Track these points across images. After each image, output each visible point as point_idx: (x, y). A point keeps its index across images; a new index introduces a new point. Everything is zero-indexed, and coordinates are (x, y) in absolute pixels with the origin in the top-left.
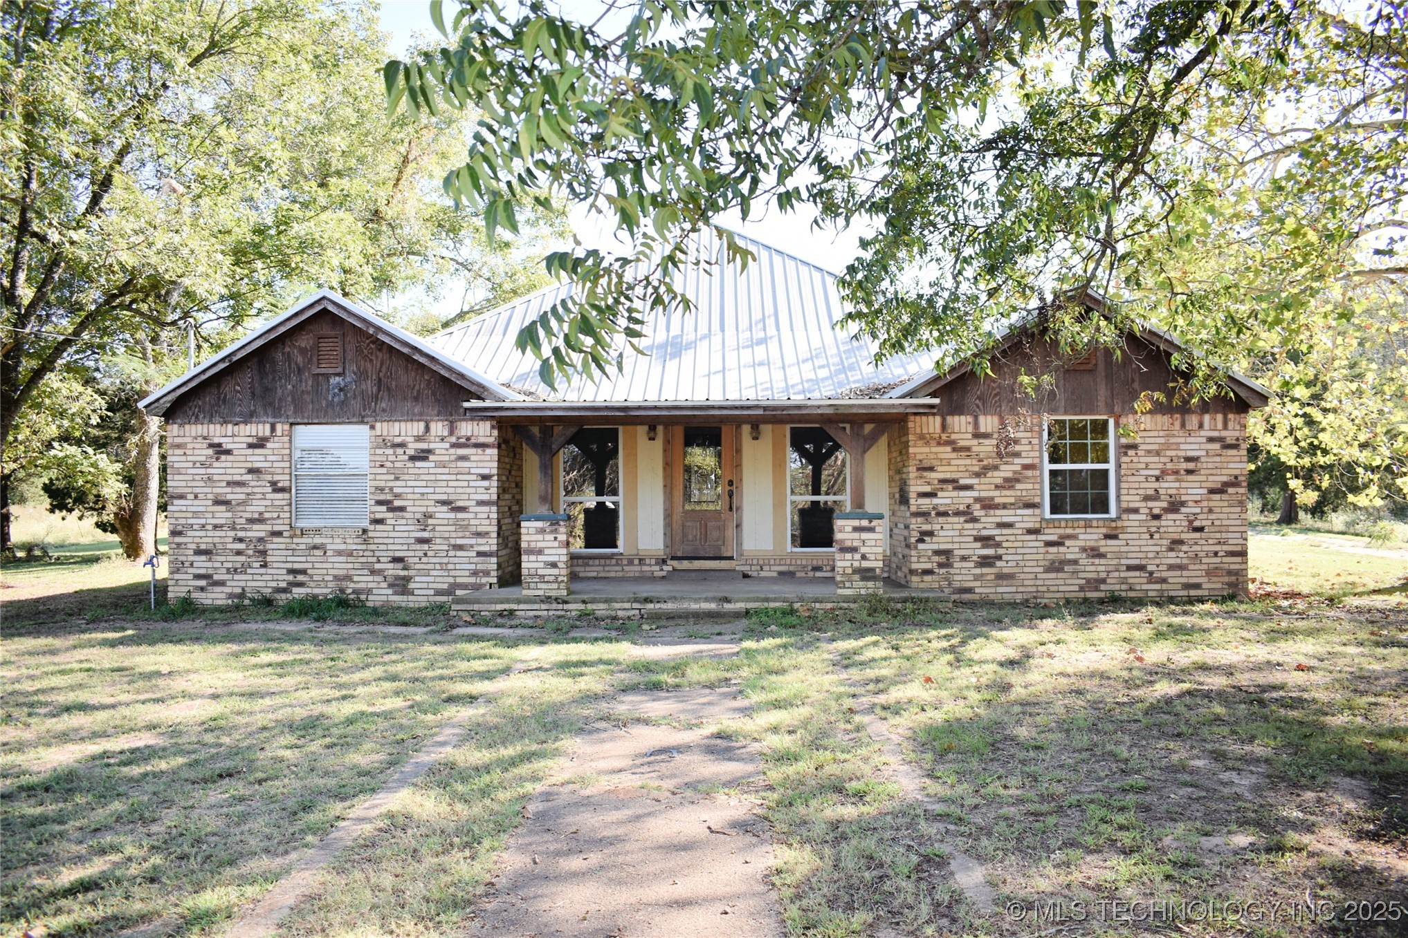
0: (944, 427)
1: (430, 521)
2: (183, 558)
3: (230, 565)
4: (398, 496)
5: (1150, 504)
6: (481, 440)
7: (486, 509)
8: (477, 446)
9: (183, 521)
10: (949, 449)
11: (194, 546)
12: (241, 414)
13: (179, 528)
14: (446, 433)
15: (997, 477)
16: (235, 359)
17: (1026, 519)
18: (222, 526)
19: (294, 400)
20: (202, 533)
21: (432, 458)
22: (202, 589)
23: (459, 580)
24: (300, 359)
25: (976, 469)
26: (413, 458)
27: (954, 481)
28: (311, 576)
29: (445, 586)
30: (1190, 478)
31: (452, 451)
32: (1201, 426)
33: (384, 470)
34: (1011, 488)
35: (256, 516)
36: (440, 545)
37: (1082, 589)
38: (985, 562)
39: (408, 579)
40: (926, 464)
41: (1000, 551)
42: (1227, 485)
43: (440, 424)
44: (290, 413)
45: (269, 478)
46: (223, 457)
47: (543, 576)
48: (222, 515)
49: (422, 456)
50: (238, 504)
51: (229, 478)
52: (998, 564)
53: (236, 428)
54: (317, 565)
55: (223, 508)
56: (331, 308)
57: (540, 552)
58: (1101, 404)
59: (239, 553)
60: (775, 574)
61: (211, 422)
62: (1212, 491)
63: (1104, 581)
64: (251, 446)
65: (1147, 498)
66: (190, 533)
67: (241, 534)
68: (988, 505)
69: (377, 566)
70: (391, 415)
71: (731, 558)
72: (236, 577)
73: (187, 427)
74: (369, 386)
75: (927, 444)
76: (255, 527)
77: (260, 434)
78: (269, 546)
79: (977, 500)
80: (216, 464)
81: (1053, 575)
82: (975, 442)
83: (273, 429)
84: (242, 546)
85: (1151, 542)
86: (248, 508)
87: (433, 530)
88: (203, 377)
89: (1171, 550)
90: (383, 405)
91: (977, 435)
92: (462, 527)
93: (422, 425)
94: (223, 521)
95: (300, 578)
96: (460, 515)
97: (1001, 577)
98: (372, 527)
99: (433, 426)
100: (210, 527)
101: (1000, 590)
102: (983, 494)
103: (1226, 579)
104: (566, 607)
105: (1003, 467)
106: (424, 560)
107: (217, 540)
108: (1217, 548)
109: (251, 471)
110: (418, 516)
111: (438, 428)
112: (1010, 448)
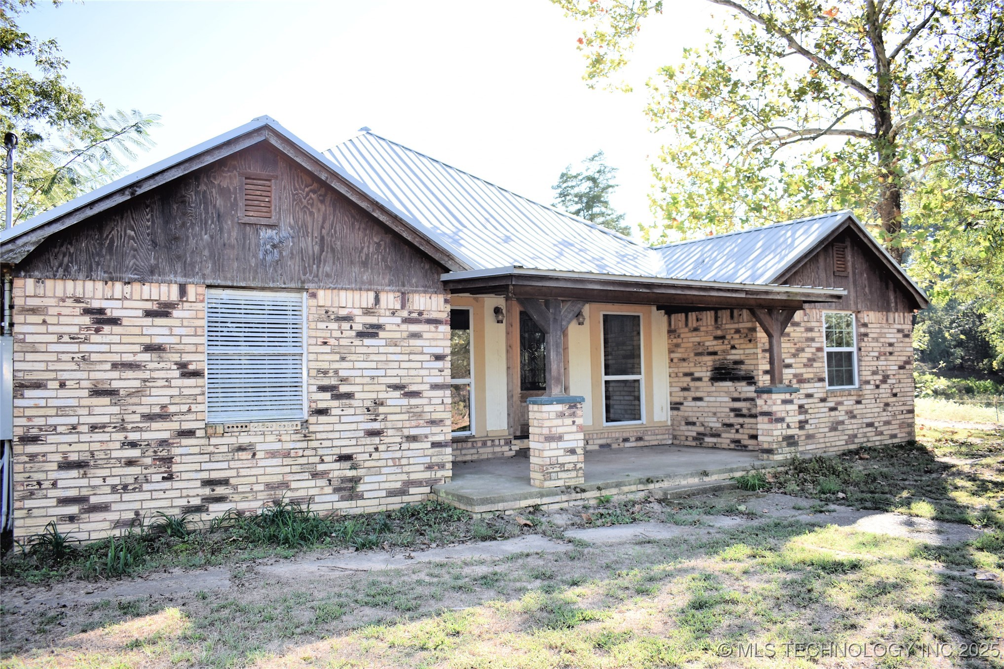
1: (381, 409)
2: (40, 476)
3: (116, 481)
4: (344, 380)
5: (875, 377)
6: (434, 315)
7: (439, 393)
8: (430, 321)
9: (41, 422)
11: (58, 458)
12: (136, 269)
13: (34, 432)
14: (398, 306)
15: (804, 357)
16: (140, 191)
17: (818, 390)
18: (104, 426)
19: (212, 255)
20: (73, 438)
21: (382, 334)
22: (72, 519)
23: (413, 477)
24: (219, 202)
25: (793, 351)
26: (361, 335)
28: (235, 488)
29: (398, 485)
30: (891, 358)
31: (404, 327)
32: (894, 321)
33: (327, 349)
34: (811, 366)
35: (157, 410)
36: (392, 437)
37: (847, 443)
38: (800, 426)
39: (356, 480)
40: (767, 347)
41: (808, 417)
42: (906, 363)
43: (391, 296)
44: (207, 271)
45: (176, 357)
46: (107, 329)
47: (563, 464)
48: (105, 411)
49: (371, 332)
50: (129, 395)
51: (116, 358)
52: (807, 426)
53: (128, 288)
54: (243, 472)
55: (106, 400)
56: (274, 141)
57: (560, 438)
59: (130, 463)
60: (597, 447)
61: (89, 277)
62: (900, 368)
63: (855, 436)
64: (149, 314)
65: (873, 373)
66: (51, 439)
67: (133, 436)
68: (800, 380)
69: (321, 467)
70: (336, 282)
72: (126, 497)
73: (49, 283)
74: (310, 245)
76: (155, 425)
77: (164, 298)
78: (175, 451)
80: (95, 338)
81: (833, 434)
82: (792, 329)
83: (183, 291)
84: (134, 453)
85: (876, 405)
86: (145, 400)
87: (385, 420)
88: (90, 213)
89: (884, 410)
90: (327, 269)
92: (416, 414)
93: (371, 295)
94: (106, 419)
95: (220, 490)
96: (414, 401)
97: (808, 437)
98: (313, 419)
99: (383, 297)
100: (85, 429)
101: (808, 447)
103: (907, 431)
104: (584, 495)
105: (807, 350)
106: (375, 455)
107: (95, 447)
108: (903, 408)
109: (149, 348)
110: (368, 404)
111: (390, 300)
112: (810, 335)
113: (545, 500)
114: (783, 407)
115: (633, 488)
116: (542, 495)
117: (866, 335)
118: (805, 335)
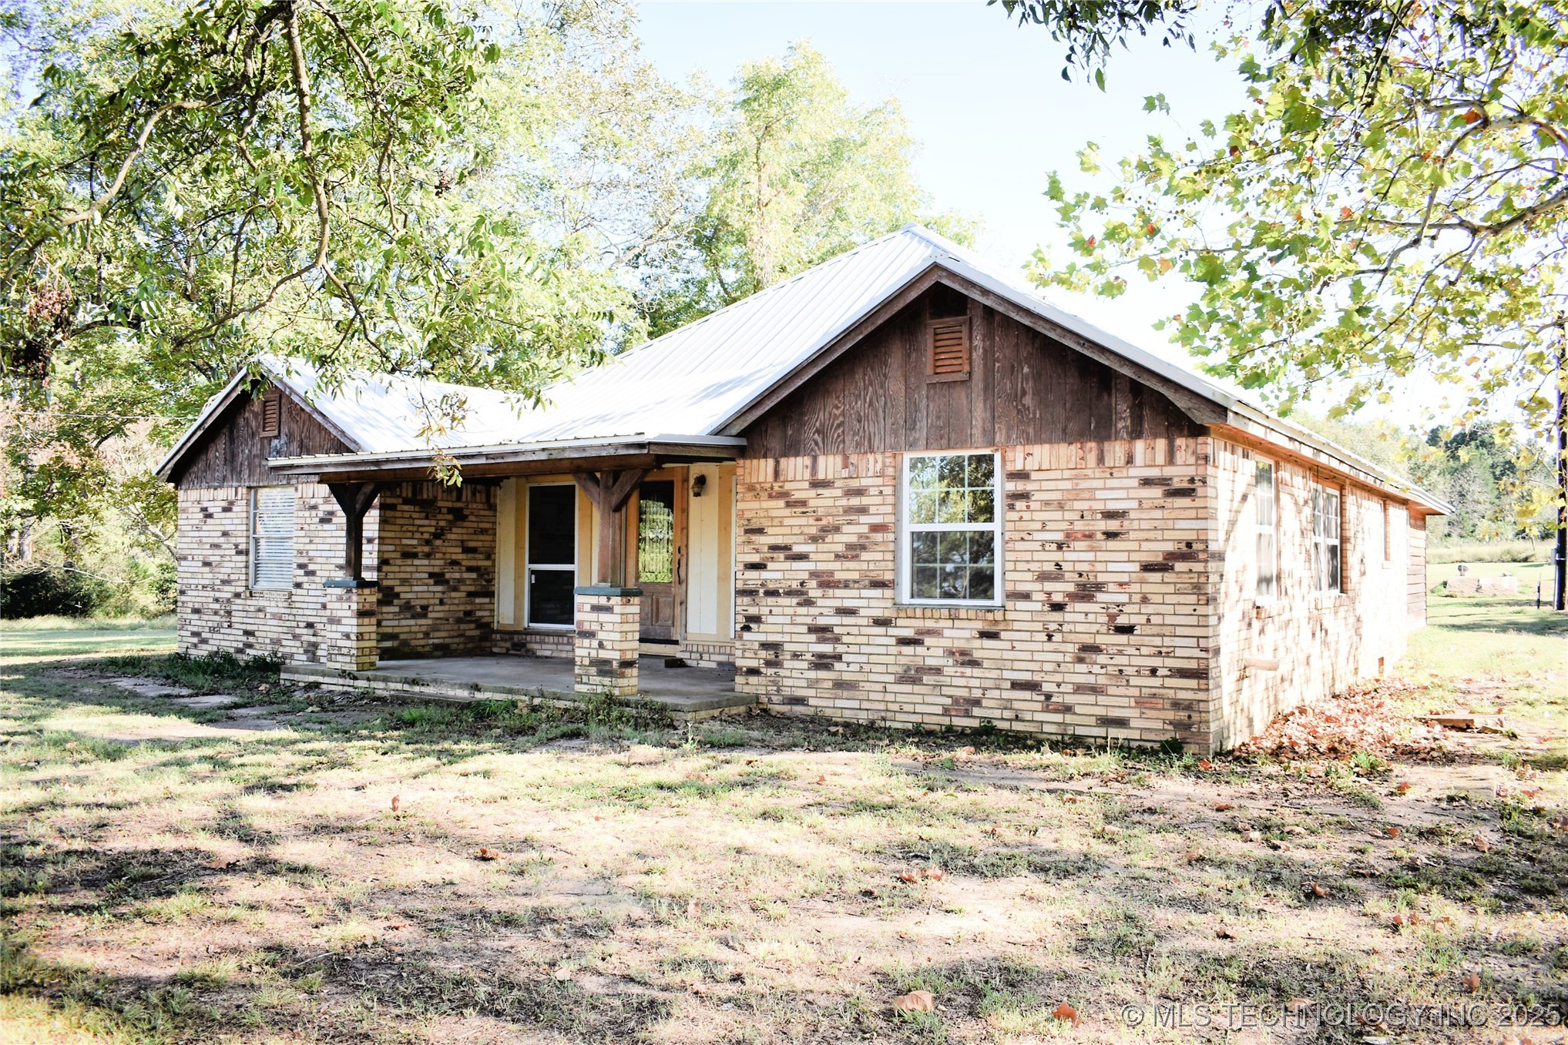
0: (777, 474)
2: (186, 616)
3: (211, 624)
4: (311, 559)
5: (1049, 586)
9: (185, 581)
10: (781, 503)
11: (191, 605)
12: (218, 479)
13: (184, 588)
15: (837, 542)
17: (874, 603)
18: (207, 587)
19: (249, 464)
21: (334, 520)
22: (195, 646)
24: (253, 423)
25: (813, 531)
26: (322, 521)
27: (786, 548)
28: (257, 639)
30: (1112, 544)
32: (1130, 460)
33: (302, 533)
34: (855, 558)
35: (226, 577)
37: (946, 712)
38: (822, 662)
39: (316, 646)
40: (755, 525)
41: (840, 648)
42: (1173, 556)
44: (247, 478)
45: (234, 541)
46: (208, 521)
47: (340, 648)
48: (207, 576)
49: (329, 518)
50: (216, 566)
51: (212, 541)
52: (837, 666)
53: (216, 492)
54: (261, 628)
55: (208, 569)
57: (339, 621)
58: (977, 432)
59: (216, 613)
60: (714, 665)
61: (201, 487)
62: (1147, 568)
63: (977, 703)
64: (224, 510)
65: (1043, 577)
66: (190, 593)
67: (217, 595)
68: (827, 582)
69: (297, 631)
71: (676, 642)
72: (214, 636)
74: (295, 447)
75: (757, 496)
76: (225, 588)
77: (229, 498)
78: (233, 607)
79: (814, 574)
80: (205, 528)
81: (907, 688)
82: (812, 493)
83: (236, 493)
84: (218, 606)
85: (1048, 646)
86: (222, 570)
89: (1081, 660)
91: (816, 484)
94: (207, 582)
95: (251, 640)
97: (839, 685)
98: (294, 591)
100: (200, 588)
101: (839, 703)
102: (821, 567)
103: (1171, 715)
105: (846, 529)
107: (204, 600)
108: (1156, 662)
109: (224, 534)
112: (855, 501)
113: (327, 680)
114: (594, 616)
116: (324, 675)
117: (1024, 496)
118: (844, 502)
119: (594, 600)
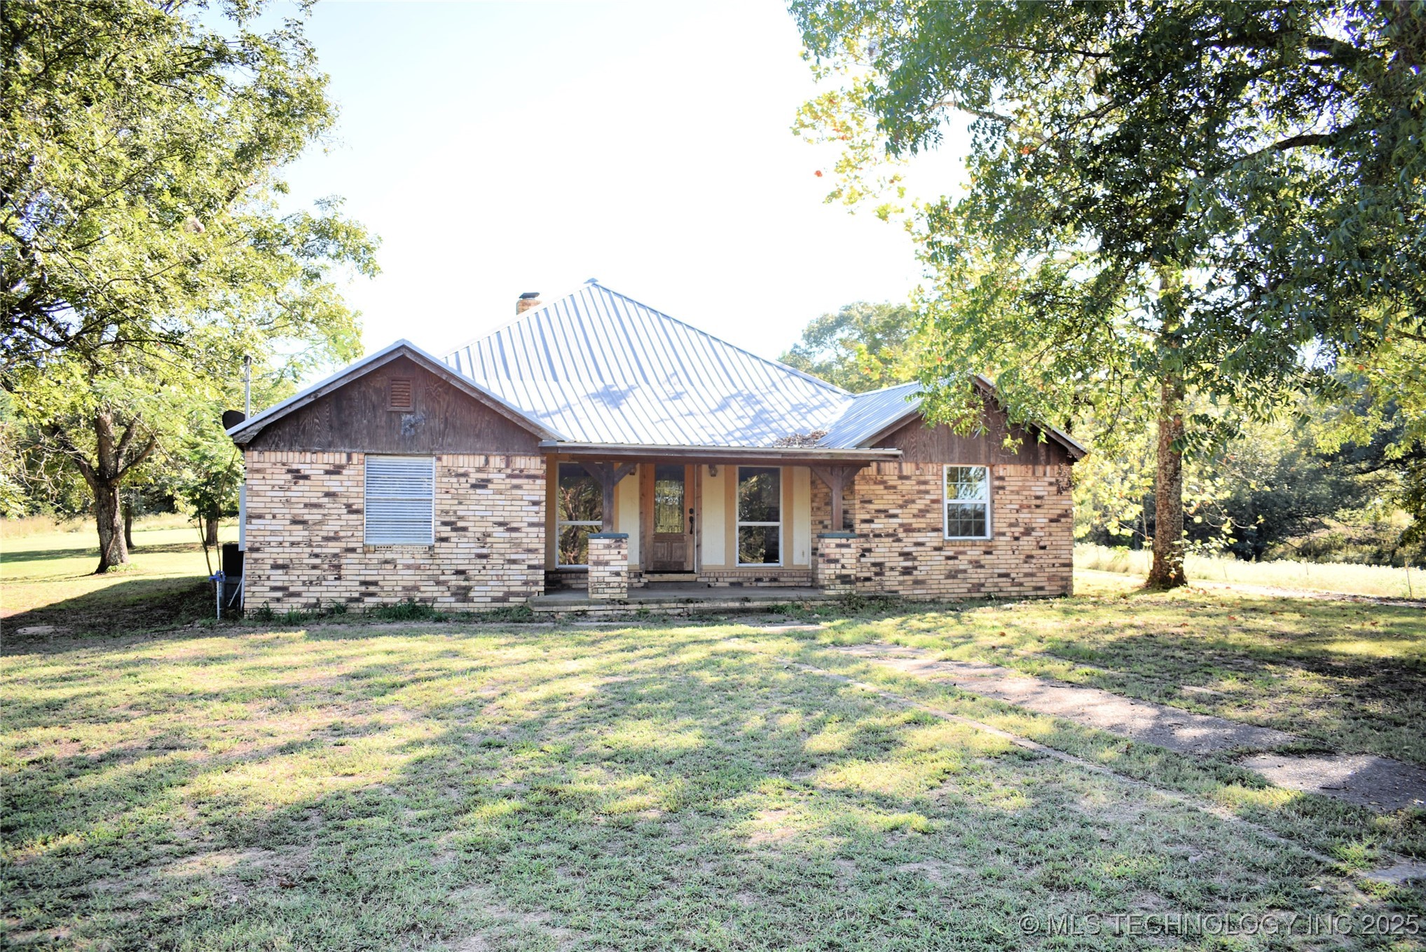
0: (879, 471)
1: (489, 540)
2: (260, 572)
3: (306, 578)
4: (461, 518)
5: (1013, 529)
6: (532, 472)
7: (536, 529)
8: (528, 477)
9: (261, 539)
10: (882, 487)
11: (271, 562)
12: (319, 444)
13: (257, 545)
14: (503, 466)
15: (914, 508)
16: (320, 395)
17: (932, 539)
18: (299, 543)
19: (369, 433)
20: (280, 550)
21: (490, 486)
23: (512, 589)
24: (374, 398)
25: (900, 502)
26: (474, 486)
27: (886, 511)
28: (382, 587)
29: (501, 594)
30: (1038, 511)
31: (508, 481)
32: (1045, 474)
33: (449, 496)
34: (924, 516)
35: (332, 534)
36: (496, 560)
37: (969, 591)
38: (907, 571)
39: (469, 589)
40: (867, 498)
41: (916, 563)
42: (1061, 516)
43: (498, 458)
44: (366, 444)
45: (345, 501)
46: (301, 482)
47: (609, 583)
48: (299, 533)
49: (482, 484)
50: (315, 524)
51: (307, 501)
52: (915, 573)
53: (314, 456)
54: (387, 578)
55: (301, 527)
56: (408, 356)
57: (607, 563)
58: (982, 457)
59: (314, 567)
60: (727, 585)
61: (290, 450)
62: (1052, 521)
63: (983, 585)
64: (327, 472)
65: (1011, 525)
66: (267, 550)
67: (317, 550)
68: (908, 529)
69: (442, 578)
70: (456, 450)
71: (692, 572)
72: (312, 589)
73: (267, 454)
74: (437, 424)
75: (867, 483)
76: (330, 544)
77: (337, 462)
78: (343, 561)
79: (901, 525)
80: (294, 488)
81: (950, 581)
82: (900, 482)
83: (349, 458)
84: (318, 561)
85: (1013, 556)
86: (324, 528)
87: (491, 547)
88: (290, 410)
89: (1026, 562)
90: (450, 440)
91: (901, 477)
92: (516, 544)
93: (483, 458)
94: (300, 539)
95: (372, 589)
96: (514, 535)
97: (916, 582)
98: (437, 545)
99: (492, 459)
100: (287, 544)
101: (916, 592)
102: (905, 521)
103: (1060, 583)
104: (627, 607)
105: (918, 501)
106: (483, 572)
107: (293, 556)
108: (1054, 561)
109: (327, 495)
110: (479, 535)
111: (497, 461)
112: (923, 487)
113: (592, 608)
114: (838, 550)
115: (674, 605)
116: (589, 604)
117: (1003, 488)
119: (838, 541)
